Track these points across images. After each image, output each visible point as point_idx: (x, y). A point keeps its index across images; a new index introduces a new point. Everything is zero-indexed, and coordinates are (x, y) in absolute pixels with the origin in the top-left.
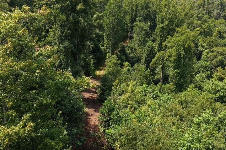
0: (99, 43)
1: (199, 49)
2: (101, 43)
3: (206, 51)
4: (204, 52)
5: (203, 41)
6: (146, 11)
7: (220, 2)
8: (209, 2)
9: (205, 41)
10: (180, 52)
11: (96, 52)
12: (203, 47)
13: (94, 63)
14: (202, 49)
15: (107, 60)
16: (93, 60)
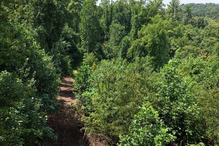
0: (76, 44)
1: (171, 48)
2: (78, 44)
3: (178, 50)
4: (177, 51)
5: (175, 41)
6: (121, 14)
7: (187, 9)
8: (177, 10)
9: (176, 41)
10: (155, 38)
11: (73, 53)
12: (175, 46)
13: (71, 63)
14: (174, 49)
15: (84, 60)
16: (70, 60)
